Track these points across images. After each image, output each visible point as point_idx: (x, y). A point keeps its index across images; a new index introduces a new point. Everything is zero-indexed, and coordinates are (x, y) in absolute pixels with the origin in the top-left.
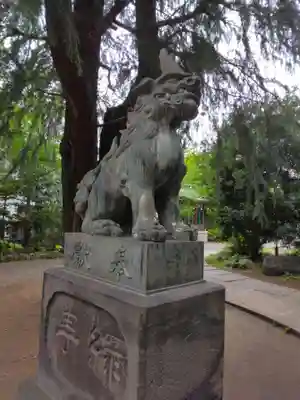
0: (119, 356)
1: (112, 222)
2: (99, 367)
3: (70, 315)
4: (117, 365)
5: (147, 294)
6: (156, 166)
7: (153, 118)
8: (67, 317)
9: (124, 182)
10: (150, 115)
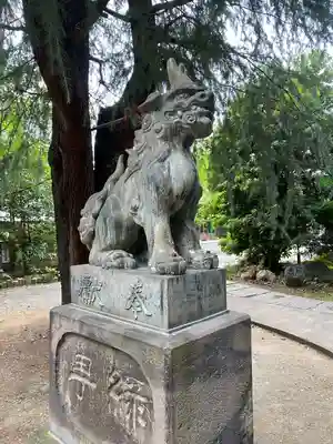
0: (143, 400)
1: (124, 253)
2: (121, 412)
3: (83, 357)
4: (141, 410)
5: (170, 332)
6: (171, 191)
7: (165, 138)
8: (80, 360)
9: (135, 209)
10: (161, 134)
